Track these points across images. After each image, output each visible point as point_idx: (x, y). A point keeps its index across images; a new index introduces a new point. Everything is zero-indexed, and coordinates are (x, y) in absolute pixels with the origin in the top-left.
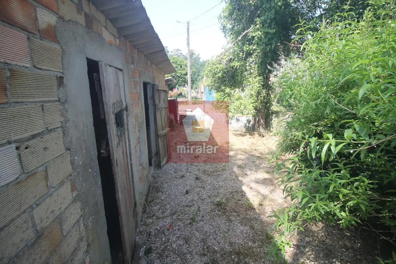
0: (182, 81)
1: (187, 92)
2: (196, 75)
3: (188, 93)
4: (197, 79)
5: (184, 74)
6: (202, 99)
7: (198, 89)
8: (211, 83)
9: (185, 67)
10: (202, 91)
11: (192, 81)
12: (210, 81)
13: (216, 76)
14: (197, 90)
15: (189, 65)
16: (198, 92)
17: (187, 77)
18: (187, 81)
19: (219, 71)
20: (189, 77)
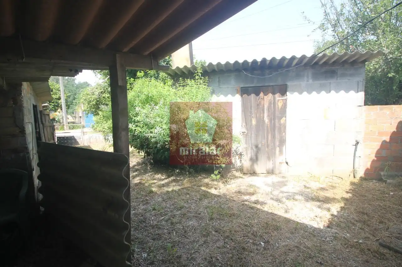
0: (53, 105)
1: (61, 117)
2: (71, 98)
3: (63, 118)
4: (73, 102)
5: (56, 99)
6: (81, 123)
7: (76, 114)
8: (87, 108)
9: (57, 91)
10: (81, 115)
11: (66, 105)
12: (86, 107)
13: (91, 104)
14: (74, 115)
15: (62, 89)
16: (75, 117)
17: (60, 101)
18: (61, 105)
19: (93, 100)
20: (62, 102)
